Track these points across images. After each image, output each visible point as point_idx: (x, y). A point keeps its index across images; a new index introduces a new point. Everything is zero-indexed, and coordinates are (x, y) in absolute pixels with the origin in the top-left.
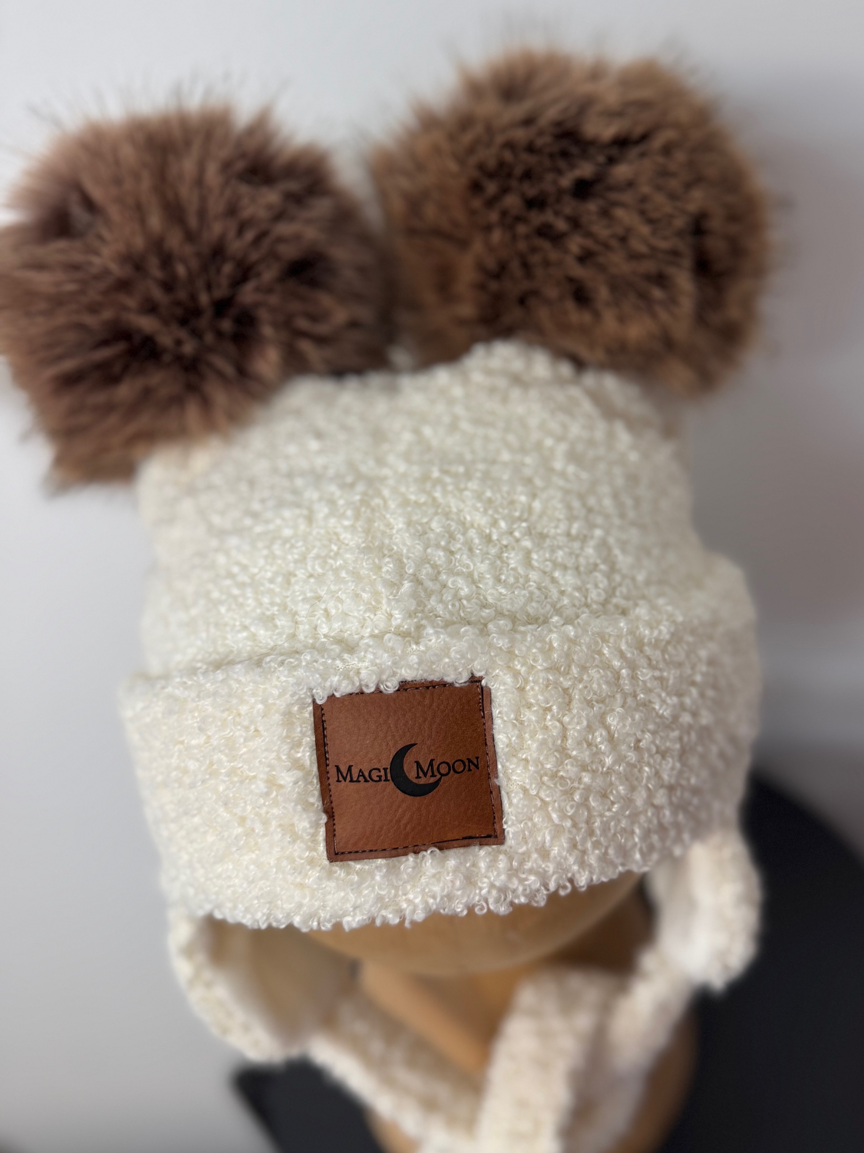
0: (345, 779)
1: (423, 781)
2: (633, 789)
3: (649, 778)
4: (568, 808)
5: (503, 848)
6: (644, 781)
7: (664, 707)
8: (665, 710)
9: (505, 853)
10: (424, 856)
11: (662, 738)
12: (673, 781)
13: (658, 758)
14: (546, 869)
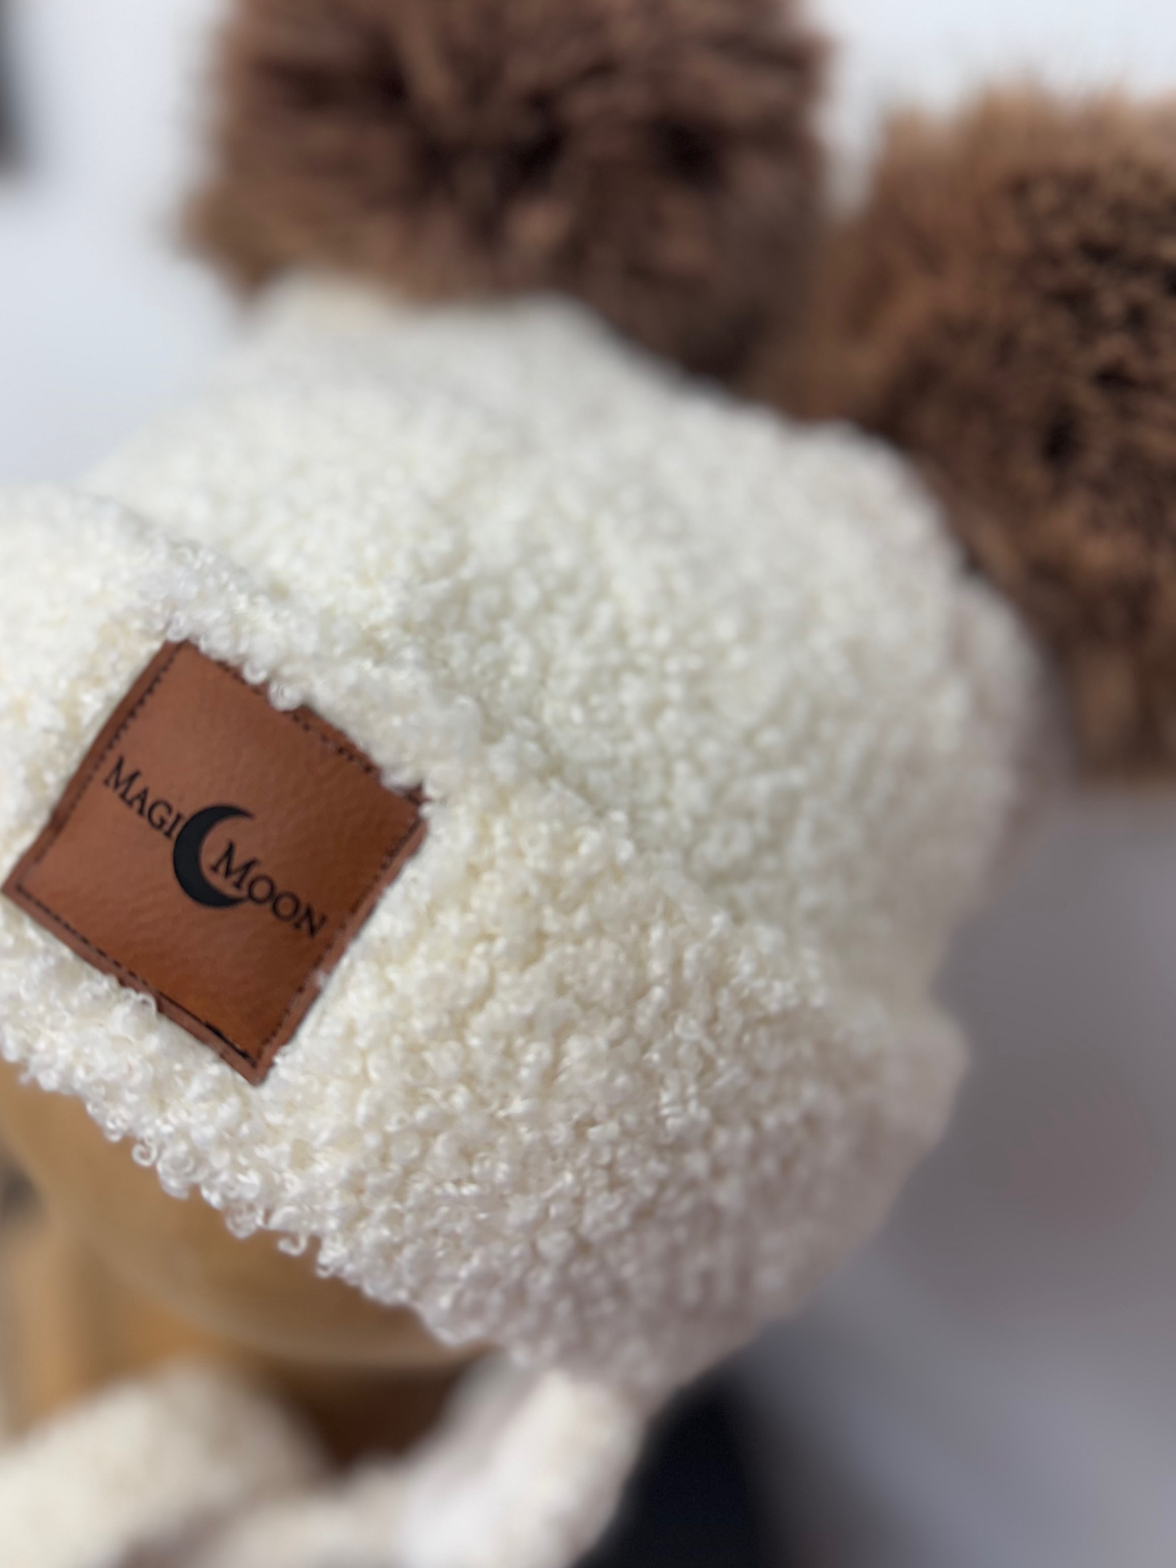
0: (117, 785)
1: (217, 881)
2: (520, 1186)
3: (558, 1196)
4: (394, 1119)
5: (249, 1090)
6: (549, 1193)
7: (677, 1109)
8: (674, 1115)
9: (246, 1102)
10: (128, 997)
11: (632, 1153)
12: (596, 1237)
13: (601, 1180)
14: (288, 1186)
